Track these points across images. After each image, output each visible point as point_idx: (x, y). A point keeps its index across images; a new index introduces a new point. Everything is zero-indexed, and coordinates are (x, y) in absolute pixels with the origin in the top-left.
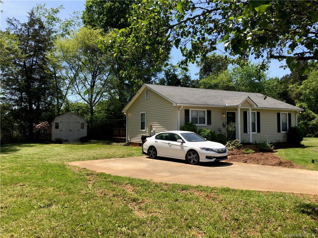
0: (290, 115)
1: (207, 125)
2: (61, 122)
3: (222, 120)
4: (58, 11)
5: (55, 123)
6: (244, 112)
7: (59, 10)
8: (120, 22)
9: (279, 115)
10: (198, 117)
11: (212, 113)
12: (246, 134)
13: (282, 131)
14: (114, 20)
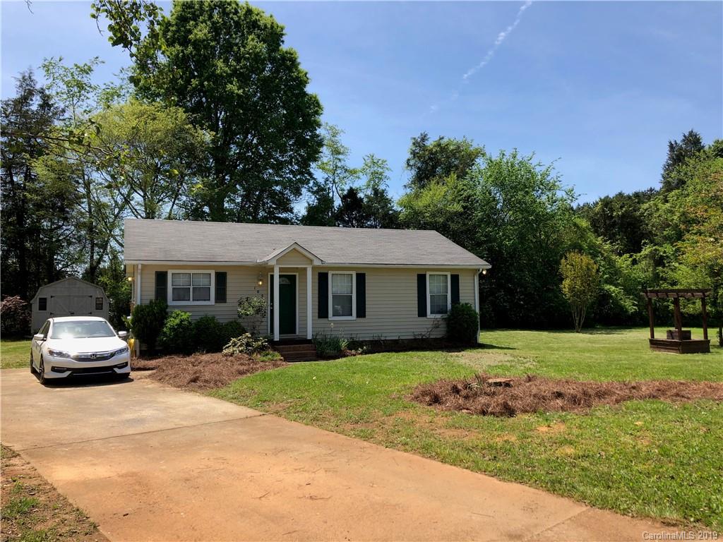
0: (455, 279)
1: (216, 302)
2: (52, 297)
3: (258, 292)
4: (90, 70)
5: (40, 299)
6: (319, 273)
7: (93, 68)
8: (191, 85)
9: (421, 279)
10: (191, 287)
11: (228, 277)
12: (323, 321)
13: (431, 313)
14: (181, 84)
